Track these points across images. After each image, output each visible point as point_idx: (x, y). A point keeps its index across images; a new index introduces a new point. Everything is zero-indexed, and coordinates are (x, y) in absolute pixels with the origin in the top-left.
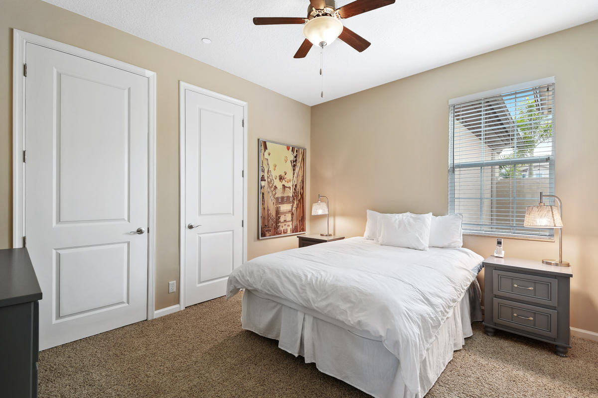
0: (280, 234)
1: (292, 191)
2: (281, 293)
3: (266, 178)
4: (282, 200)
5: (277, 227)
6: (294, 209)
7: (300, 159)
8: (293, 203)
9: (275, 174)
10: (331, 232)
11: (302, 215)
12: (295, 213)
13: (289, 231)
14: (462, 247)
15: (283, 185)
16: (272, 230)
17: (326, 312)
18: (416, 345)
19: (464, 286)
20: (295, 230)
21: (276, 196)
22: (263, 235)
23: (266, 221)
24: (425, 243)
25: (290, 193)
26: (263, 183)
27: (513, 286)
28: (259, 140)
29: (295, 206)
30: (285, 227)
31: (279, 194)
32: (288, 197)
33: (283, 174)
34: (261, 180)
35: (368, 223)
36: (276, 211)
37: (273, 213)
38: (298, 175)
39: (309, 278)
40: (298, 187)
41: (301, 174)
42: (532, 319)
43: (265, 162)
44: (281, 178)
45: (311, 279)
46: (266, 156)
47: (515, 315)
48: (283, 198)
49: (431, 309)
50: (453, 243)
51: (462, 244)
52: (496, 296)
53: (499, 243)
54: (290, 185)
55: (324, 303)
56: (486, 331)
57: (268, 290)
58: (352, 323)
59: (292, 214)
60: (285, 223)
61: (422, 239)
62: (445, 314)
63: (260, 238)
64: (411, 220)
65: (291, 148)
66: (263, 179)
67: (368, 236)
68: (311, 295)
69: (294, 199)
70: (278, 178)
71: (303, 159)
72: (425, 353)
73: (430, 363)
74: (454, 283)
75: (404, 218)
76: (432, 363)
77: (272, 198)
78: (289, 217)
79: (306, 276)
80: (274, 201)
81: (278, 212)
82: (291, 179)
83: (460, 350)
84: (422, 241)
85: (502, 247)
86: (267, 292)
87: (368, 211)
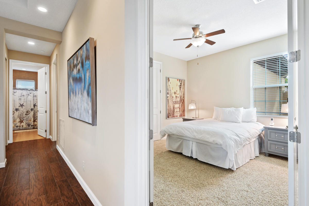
0: (175, 117)
1: (179, 98)
2: (184, 134)
3: (169, 93)
4: (176, 103)
5: (173, 114)
6: (180, 106)
7: (182, 84)
8: (180, 104)
9: (173, 91)
10: (197, 117)
11: (183, 109)
12: (181, 108)
13: (178, 116)
14: (257, 122)
15: (176, 96)
16: (172, 115)
17: (201, 139)
18: (233, 147)
19: (255, 135)
20: (181, 116)
21: (173, 101)
22: (168, 117)
23: (169, 111)
24: (240, 120)
25: (178, 99)
26: (168, 95)
27: (275, 136)
28: (166, 77)
29: (181, 105)
30: (177, 114)
31: (174, 100)
32: (178, 101)
33: (176, 91)
34: (167, 94)
35: (214, 112)
36: (173, 107)
37: (172, 108)
38: (182, 91)
39: (194, 129)
40: (182, 96)
41: (183, 91)
42: (283, 149)
43: (169, 87)
44: (175, 93)
45: (195, 129)
46: (169, 84)
47: (277, 147)
48: (176, 102)
49: (239, 138)
50: (253, 120)
51: (256, 121)
52: (269, 140)
53: (272, 119)
54: (178, 96)
55: (201, 136)
56: (265, 154)
57: (179, 134)
58: (211, 141)
59: (180, 109)
60: (177, 112)
61: (239, 118)
62: (245, 142)
63: (167, 118)
64: (234, 110)
65: (179, 80)
66: (168, 94)
67: (215, 118)
68: (195, 134)
69: (180, 102)
70: (174, 93)
71: (184, 84)
72: (236, 152)
73: (239, 158)
74: (249, 133)
75: (231, 109)
76: (240, 158)
77: (172, 101)
78: (178, 110)
79: (193, 129)
80: (172, 103)
81: (174, 108)
82: (179, 94)
83: (253, 160)
84: (239, 119)
85: (273, 121)
86: (178, 134)
87: (214, 107)
